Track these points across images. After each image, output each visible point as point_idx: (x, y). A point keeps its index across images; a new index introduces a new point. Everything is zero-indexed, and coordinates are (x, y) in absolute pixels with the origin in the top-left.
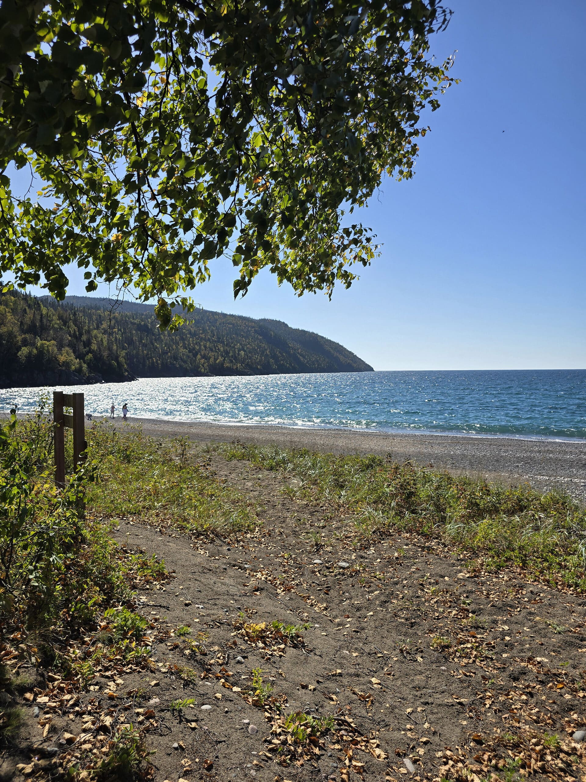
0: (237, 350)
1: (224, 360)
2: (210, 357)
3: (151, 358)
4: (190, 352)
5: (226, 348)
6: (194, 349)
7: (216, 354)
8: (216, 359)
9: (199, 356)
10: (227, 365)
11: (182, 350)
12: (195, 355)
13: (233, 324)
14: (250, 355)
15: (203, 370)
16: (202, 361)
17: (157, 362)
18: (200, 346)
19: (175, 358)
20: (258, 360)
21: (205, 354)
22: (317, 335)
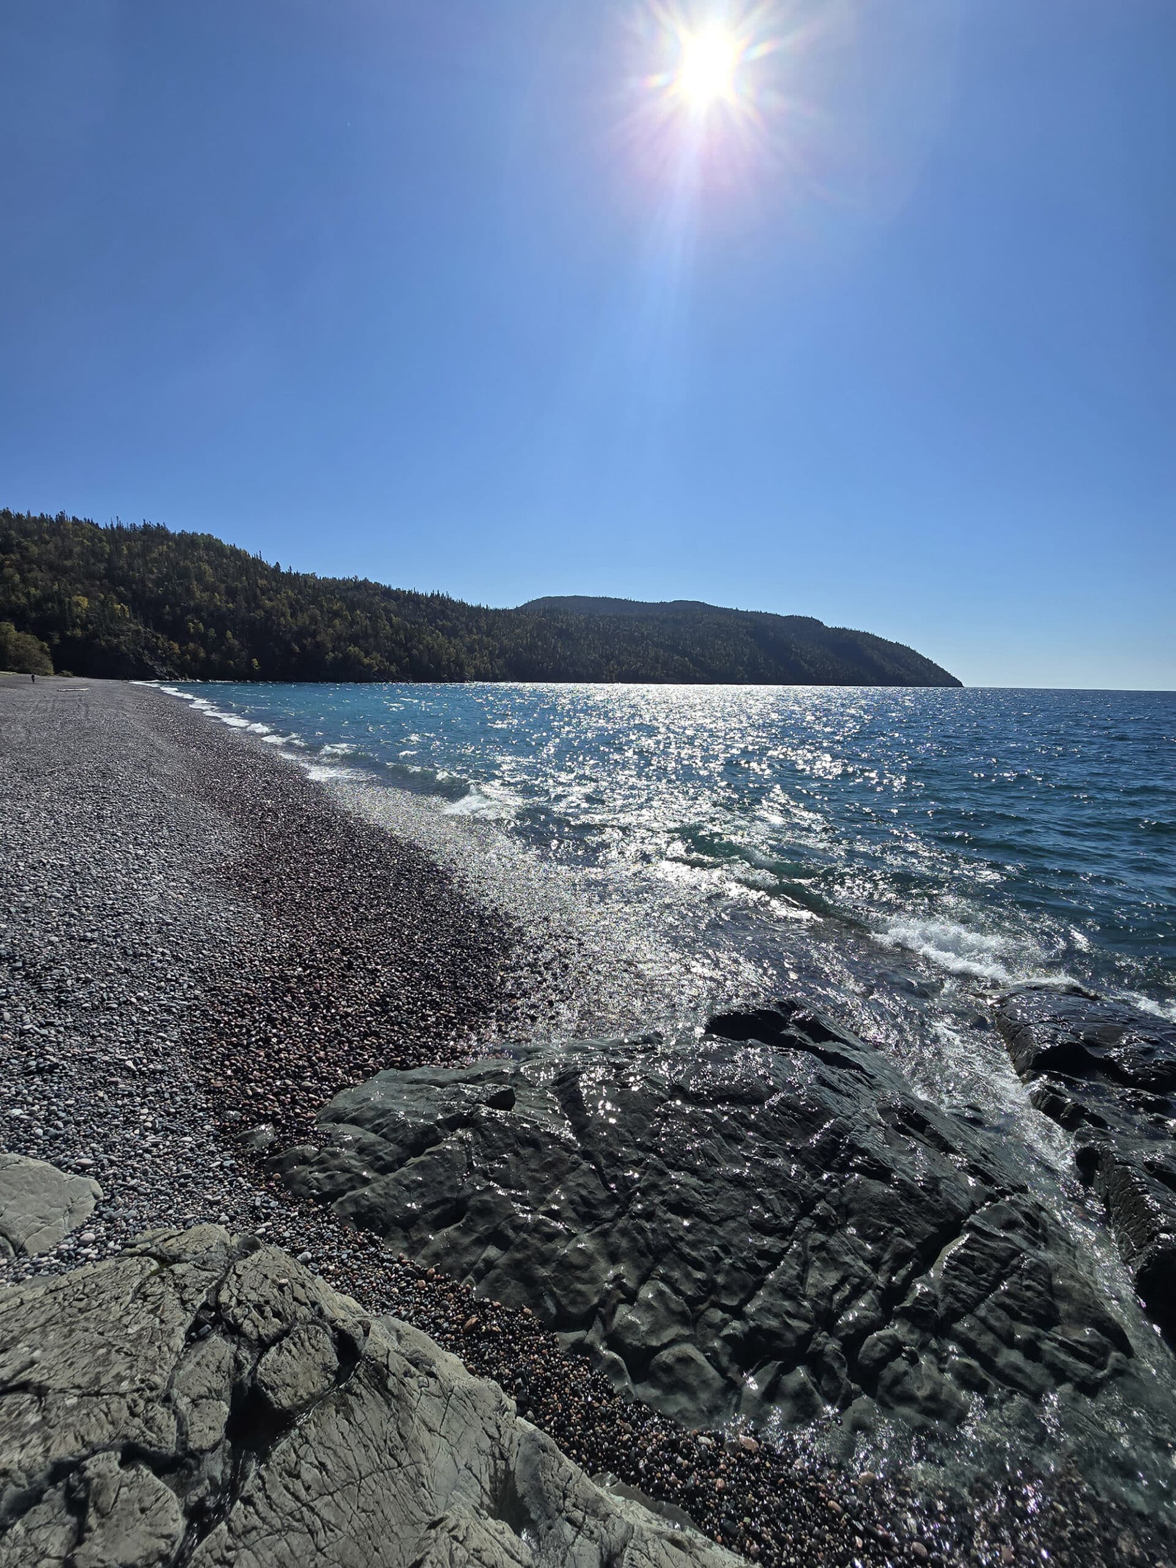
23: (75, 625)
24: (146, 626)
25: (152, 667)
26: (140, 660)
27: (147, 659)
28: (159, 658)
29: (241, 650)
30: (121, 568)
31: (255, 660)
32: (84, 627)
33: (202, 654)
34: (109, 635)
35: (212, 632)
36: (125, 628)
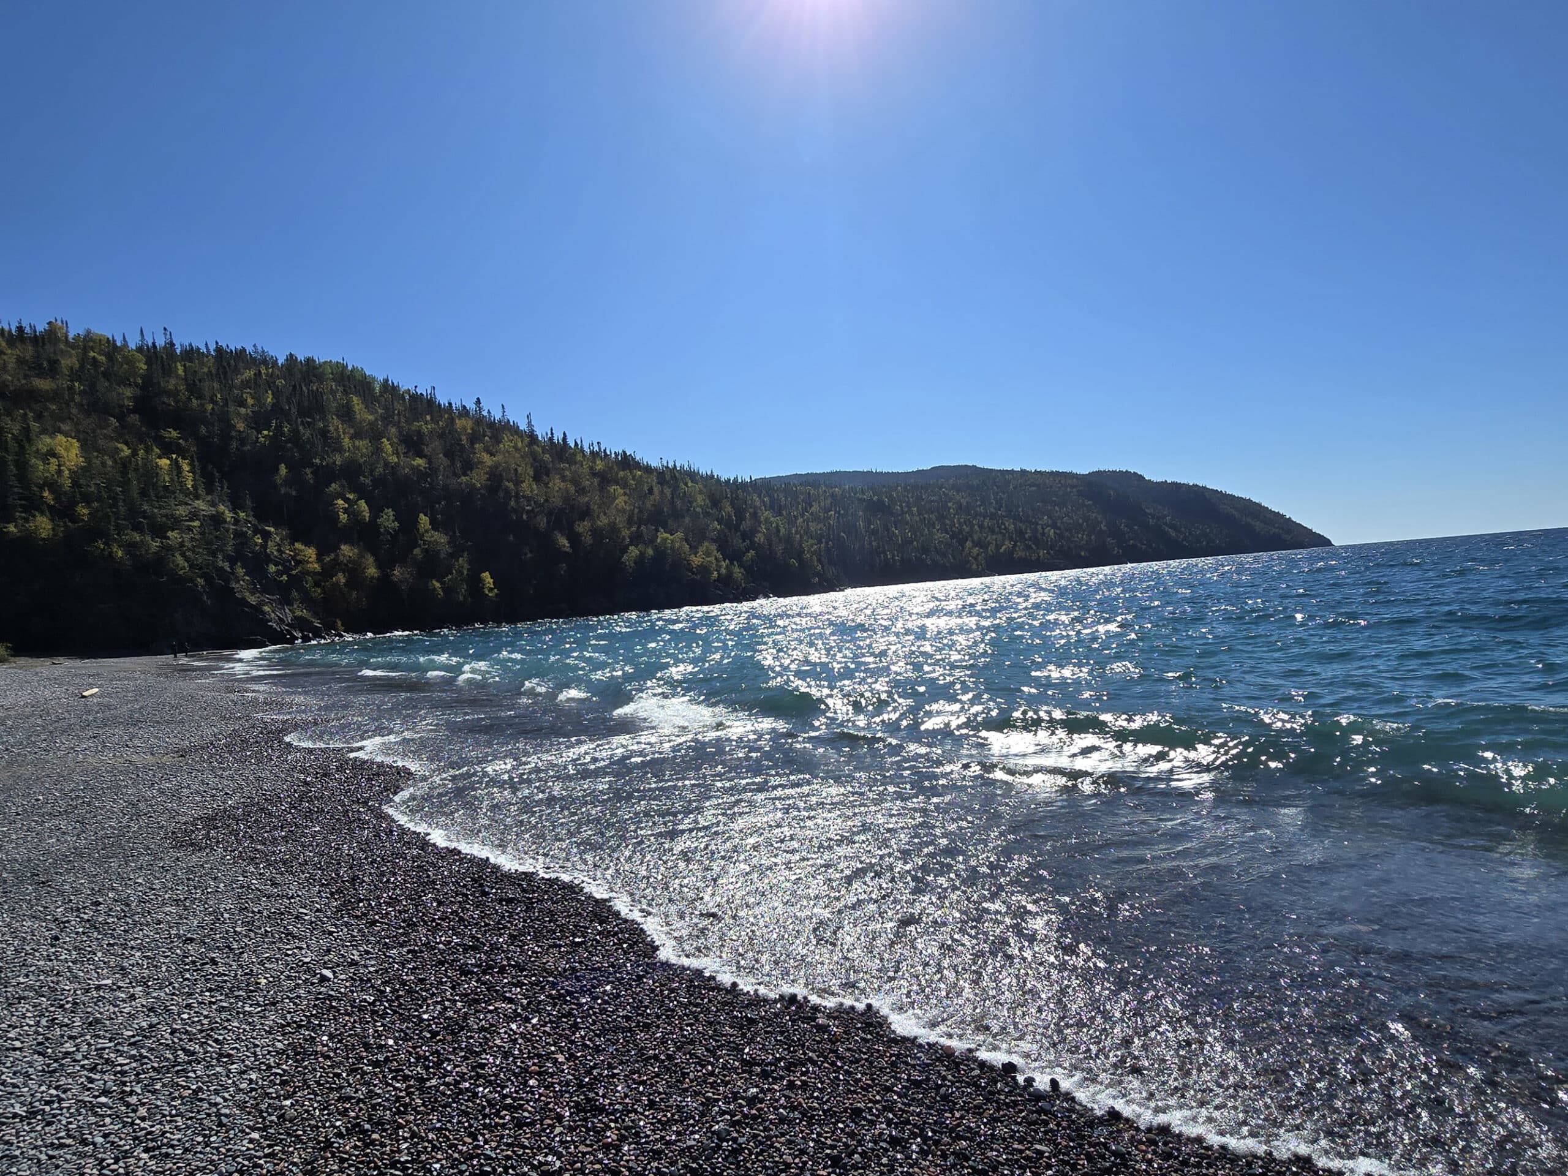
0: (1039, 528)
1: (1015, 545)
2: (989, 543)
3: (884, 552)
4: (952, 537)
5: (1019, 524)
6: (961, 531)
7: (1000, 537)
8: (998, 547)
9: (969, 544)
10: (1020, 553)
11: (939, 536)
12: (962, 542)
13: (1038, 486)
14: (1067, 534)
15: (974, 567)
16: (975, 551)
17: (893, 558)
18: (972, 526)
19: (925, 550)
20: (1083, 542)
21: (980, 539)
22: (1204, 488)
23: (33, 505)
24: (235, 507)
25: (257, 609)
26: (224, 594)
27: (243, 586)
28: (268, 586)
29: (453, 556)
30: (174, 394)
31: (486, 576)
32: (63, 511)
33: (372, 571)
34: (137, 528)
35: (388, 519)
36: (182, 511)
